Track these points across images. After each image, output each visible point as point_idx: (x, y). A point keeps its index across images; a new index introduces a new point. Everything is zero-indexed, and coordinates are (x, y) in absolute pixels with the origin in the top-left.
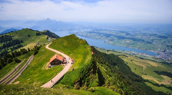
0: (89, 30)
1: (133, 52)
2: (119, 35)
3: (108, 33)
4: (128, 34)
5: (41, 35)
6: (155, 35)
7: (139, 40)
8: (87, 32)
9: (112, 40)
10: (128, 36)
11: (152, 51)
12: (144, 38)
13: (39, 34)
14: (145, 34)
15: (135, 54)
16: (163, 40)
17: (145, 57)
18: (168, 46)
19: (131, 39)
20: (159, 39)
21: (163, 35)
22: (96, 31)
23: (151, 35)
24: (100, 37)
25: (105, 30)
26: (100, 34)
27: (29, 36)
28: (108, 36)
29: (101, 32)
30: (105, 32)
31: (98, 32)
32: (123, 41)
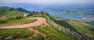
0: (44, 7)
1: (70, 18)
2: (60, 9)
3: (54, 8)
4: (64, 8)
6: (77, 8)
7: (71, 11)
8: (44, 8)
9: (57, 12)
10: (65, 10)
11: (79, 16)
12: (72, 10)
14: (72, 8)
16: (82, 11)
17: (76, 19)
18: (85, 13)
19: (66, 11)
20: (80, 10)
21: (80, 8)
23: (75, 9)
24: (50, 11)
25: (52, 7)
26: (50, 9)
28: (54, 10)
29: (51, 8)
30: (53, 8)
31: (49, 8)
32: (63, 12)
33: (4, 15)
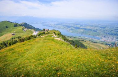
0: (56, 23)
2: (76, 26)
3: (69, 25)
4: (81, 26)
5: (18, 26)
6: (98, 26)
7: (89, 30)
8: (55, 24)
9: (71, 30)
10: (81, 27)
12: (91, 28)
13: (16, 25)
14: (91, 26)
15: (87, 39)
16: (103, 29)
17: (94, 40)
18: (106, 33)
19: (84, 29)
20: (101, 29)
21: (102, 26)
22: (61, 24)
23: (95, 26)
25: (66, 23)
26: (64, 25)
27: (7, 27)
28: (69, 27)
29: (64, 24)
30: (66, 24)
31: (62, 24)
32: (79, 30)
33: (8, 32)
